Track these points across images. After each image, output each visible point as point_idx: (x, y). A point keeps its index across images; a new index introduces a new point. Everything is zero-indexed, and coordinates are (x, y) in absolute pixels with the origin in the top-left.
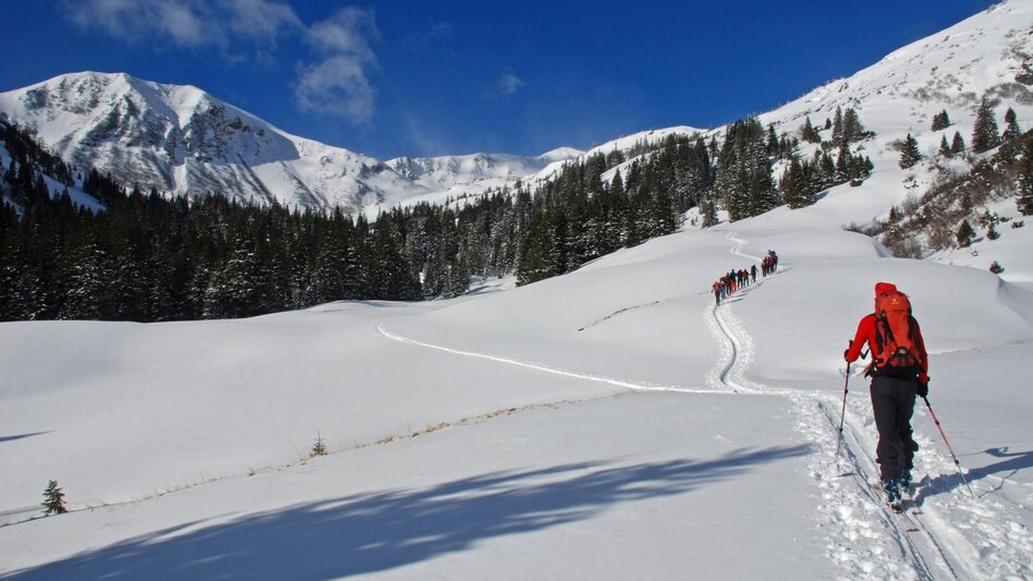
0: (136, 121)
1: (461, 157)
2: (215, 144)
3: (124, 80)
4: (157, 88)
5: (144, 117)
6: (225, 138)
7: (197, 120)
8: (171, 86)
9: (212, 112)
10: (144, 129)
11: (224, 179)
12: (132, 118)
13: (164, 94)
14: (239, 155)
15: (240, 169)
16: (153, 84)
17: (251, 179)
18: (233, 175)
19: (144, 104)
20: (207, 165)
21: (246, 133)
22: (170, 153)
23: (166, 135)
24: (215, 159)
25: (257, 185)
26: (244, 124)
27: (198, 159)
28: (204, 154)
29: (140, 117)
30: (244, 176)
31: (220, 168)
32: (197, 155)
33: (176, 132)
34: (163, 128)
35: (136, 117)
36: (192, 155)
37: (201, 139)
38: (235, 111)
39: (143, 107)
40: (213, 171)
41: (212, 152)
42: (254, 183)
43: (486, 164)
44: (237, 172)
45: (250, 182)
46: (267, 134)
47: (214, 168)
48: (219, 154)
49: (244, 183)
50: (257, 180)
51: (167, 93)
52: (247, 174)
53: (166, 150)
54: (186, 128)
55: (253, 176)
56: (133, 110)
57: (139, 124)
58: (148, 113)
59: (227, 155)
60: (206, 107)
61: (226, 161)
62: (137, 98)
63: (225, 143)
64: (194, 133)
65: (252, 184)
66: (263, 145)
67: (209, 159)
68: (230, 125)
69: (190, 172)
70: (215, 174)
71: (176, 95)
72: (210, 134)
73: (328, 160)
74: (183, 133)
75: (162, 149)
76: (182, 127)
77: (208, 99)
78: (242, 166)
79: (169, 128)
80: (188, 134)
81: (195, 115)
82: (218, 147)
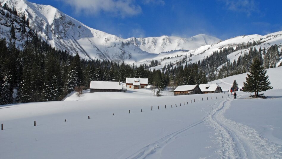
0: (32, 21)
1: (156, 37)
2: (63, 32)
3: (24, 3)
4: (37, 6)
5: (35, 19)
6: (66, 29)
7: (56, 21)
8: (42, 5)
9: (62, 18)
10: (36, 25)
11: (69, 47)
12: (30, 20)
13: (39, 9)
14: (72, 37)
15: (74, 42)
16: (34, 4)
17: (79, 47)
18: (72, 45)
19: (34, 14)
20: (61, 40)
21: (74, 27)
22: (47, 35)
23: (44, 27)
24: (64, 38)
25: (82, 50)
26: (73, 23)
27: (58, 38)
28: (60, 36)
29: (34, 19)
30: (76, 46)
31: (66, 41)
32: (57, 36)
33: (48, 26)
34: (42, 24)
35: (32, 20)
36: (55, 36)
37: (58, 30)
38: (69, 18)
39: (34, 15)
40: (64, 43)
41: (62, 35)
42: (81, 49)
43: (168, 41)
44: (73, 44)
45: (79, 48)
46: (82, 27)
47: (64, 42)
48: (65, 36)
49: (77, 49)
50: (81, 47)
51: (41, 8)
52: (77, 45)
53: (45, 34)
54: (52, 25)
55: (79, 45)
56: (30, 16)
57: (33, 22)
58: (36, 17)
59: (68, 37)
60: (58, 16)
61: (68, 39)
62: (31, 11)
63: (66, 31)
64: (55, 27)
65: (80, 49)
66: (81, 33)
67: (62, 38)
68: (68, 24)
69: (56, 44)
70: (65, 45)
71: (45, 10)
72: (61, 28)
73: (108, 40)
74: (51, 27)
75: (43, 33)
76: (50, 24)
77: (59, 12)
78: (75, 41)
79: (45, 24)
80: (53, 27)
81: (55, 19)
82: (64, 33)
